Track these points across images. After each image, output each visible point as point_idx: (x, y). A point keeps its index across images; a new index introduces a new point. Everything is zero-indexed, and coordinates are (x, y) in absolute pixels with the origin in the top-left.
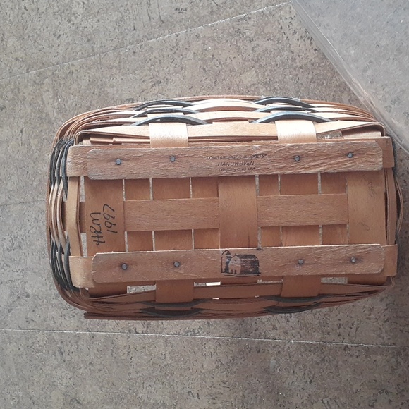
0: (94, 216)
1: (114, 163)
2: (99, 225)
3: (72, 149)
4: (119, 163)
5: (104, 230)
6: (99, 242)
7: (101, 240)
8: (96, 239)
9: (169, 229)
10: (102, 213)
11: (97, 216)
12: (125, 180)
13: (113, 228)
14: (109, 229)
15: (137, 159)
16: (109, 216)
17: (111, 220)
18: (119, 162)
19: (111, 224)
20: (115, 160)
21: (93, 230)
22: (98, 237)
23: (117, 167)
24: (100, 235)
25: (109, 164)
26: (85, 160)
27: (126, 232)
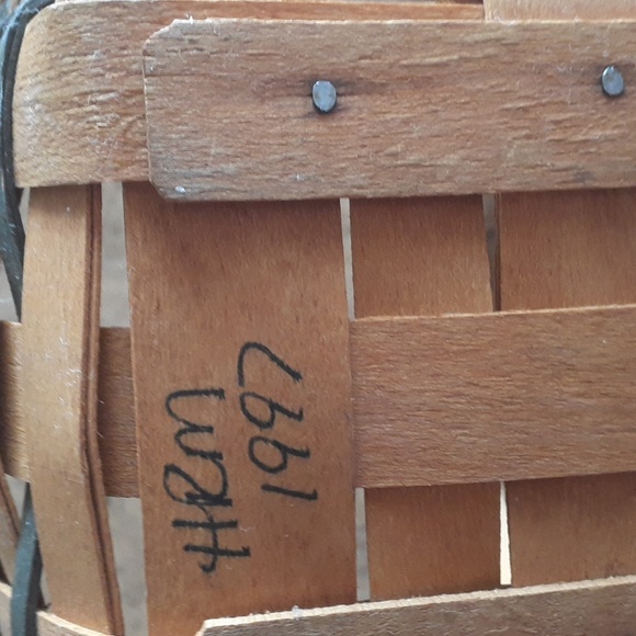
0: (187, 409)
1: (298, 105)
2: (215, 456)
3: (53, 23)
4: (325, 102)
5: (245, 484)
6: (215, 551)
7: (227, 539)
8: (201, 537)
9: (592, 468)
10: (233, 391)
11: (207, 412)
12: (357, 202)
13: (296, 474)
14: (274, 480)
15: (421, 80)
16: (274, 407)
17: (283, 429)
18: (324, 95)
19: (285, 450)
20: (306, 86)
21: (180, 487)
22: (212, 526)
23: (316, 127)
24: (221, 514)
25: (269, 110)
26: (133, 83)
27: (360, 493)
